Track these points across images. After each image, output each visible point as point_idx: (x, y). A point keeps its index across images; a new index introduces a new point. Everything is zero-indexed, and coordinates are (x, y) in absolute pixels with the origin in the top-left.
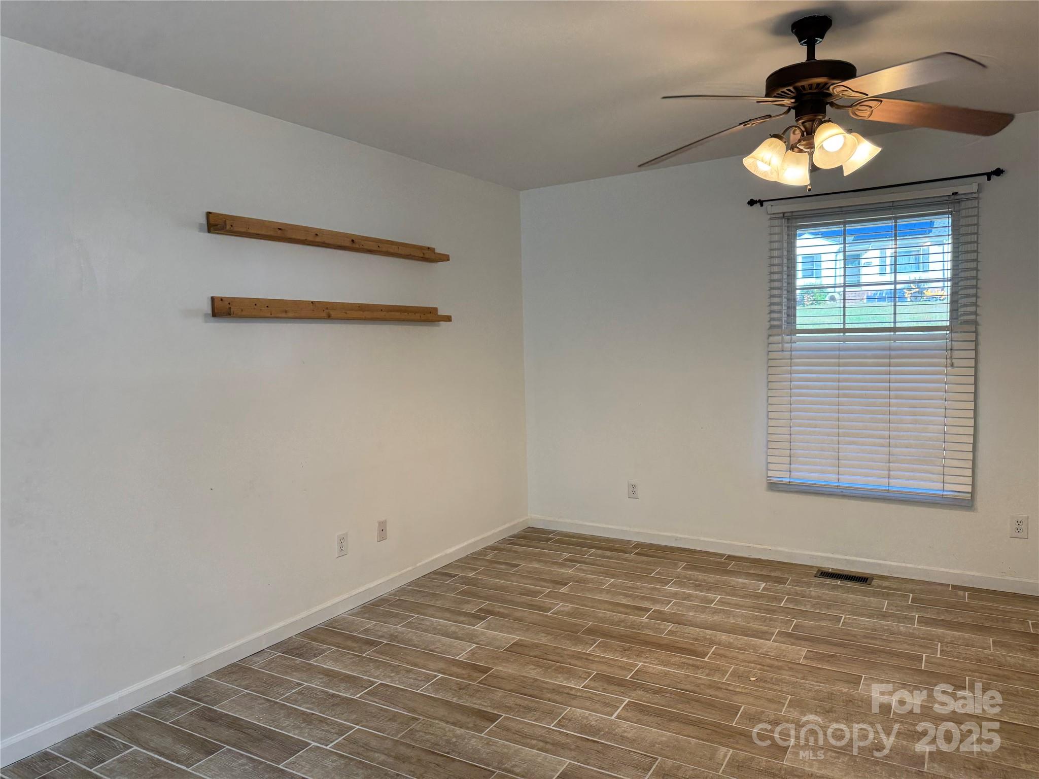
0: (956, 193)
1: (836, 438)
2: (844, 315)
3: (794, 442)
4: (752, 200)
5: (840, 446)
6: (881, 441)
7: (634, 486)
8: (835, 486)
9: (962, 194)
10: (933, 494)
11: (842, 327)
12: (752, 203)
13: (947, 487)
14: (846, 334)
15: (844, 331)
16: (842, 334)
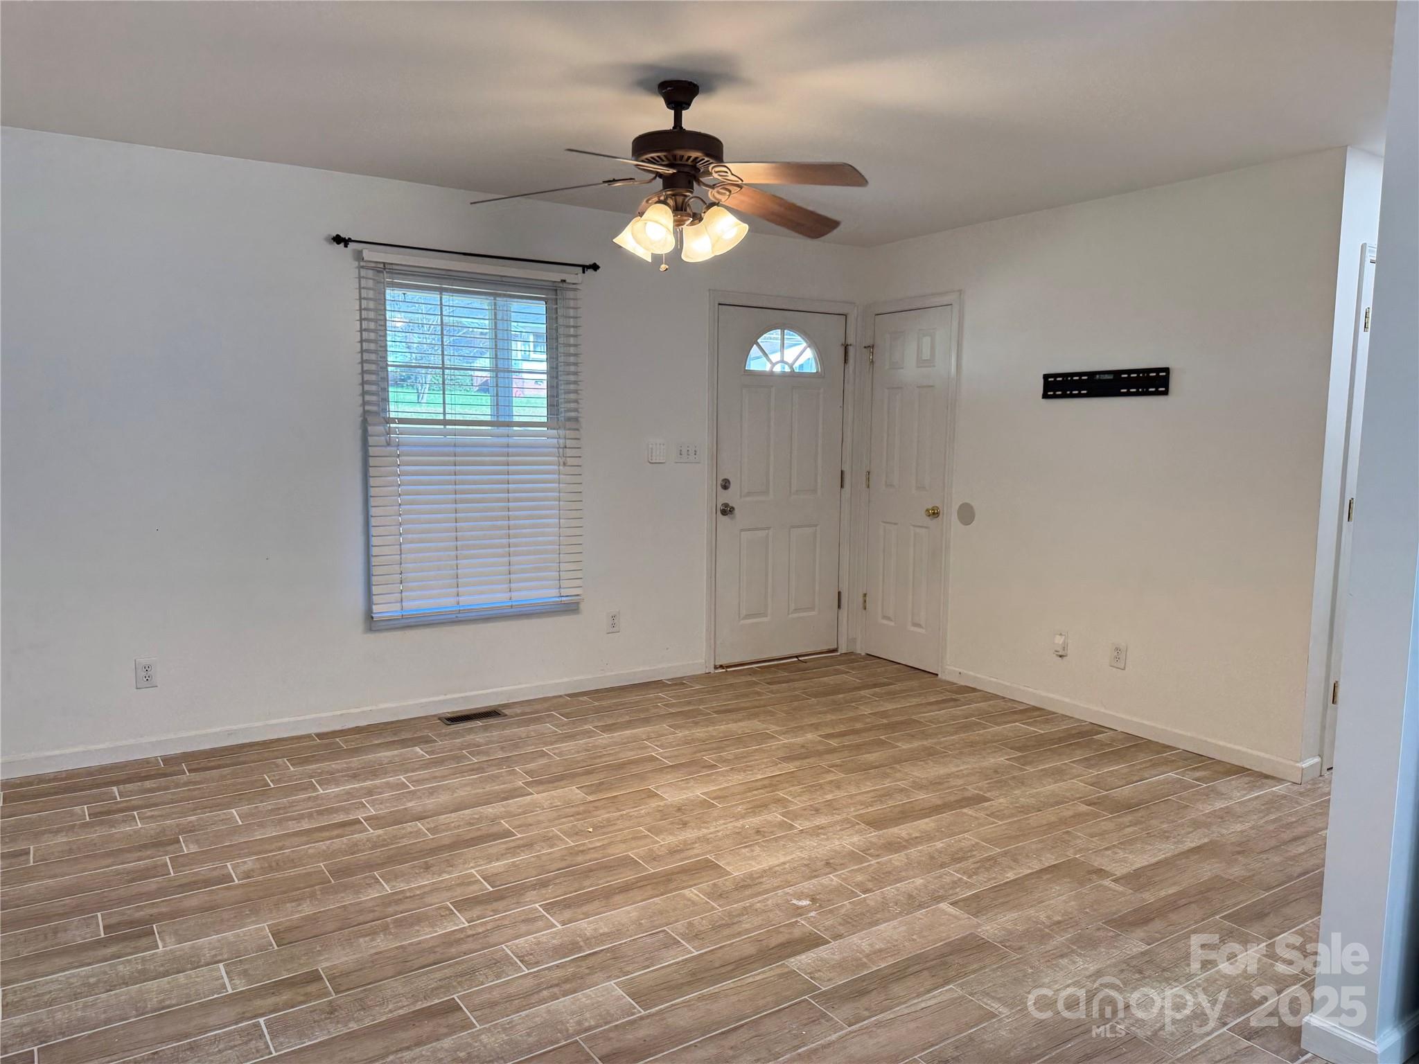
0: (564, 281)
1: (454, 553)
2: (444, 403)
3: (406, 563)
4: (338, 236)
5: (458, 562)
6: (500, 550)
7: (147, 668)
8: (456, 611)
9: (569, 283)
10: (554, 602)
11: (442, 418)
12: (338, 239)
13: (564, 592)
14: (447, 427)
15: (445, 422)
16: (442, 427)
